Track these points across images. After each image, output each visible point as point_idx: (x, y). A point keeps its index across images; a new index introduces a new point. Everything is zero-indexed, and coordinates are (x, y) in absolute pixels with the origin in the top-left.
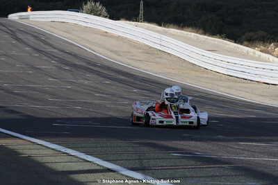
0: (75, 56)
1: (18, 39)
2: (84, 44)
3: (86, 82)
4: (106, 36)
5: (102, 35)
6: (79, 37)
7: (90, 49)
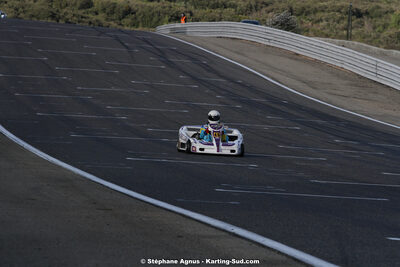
0: (251, 88)
1: (169, 63)
2: (264, 71)
3: (266, 127)
4: (296, 59)
5: (291, 58)
6: (257, 61)
7: (273, 78)
